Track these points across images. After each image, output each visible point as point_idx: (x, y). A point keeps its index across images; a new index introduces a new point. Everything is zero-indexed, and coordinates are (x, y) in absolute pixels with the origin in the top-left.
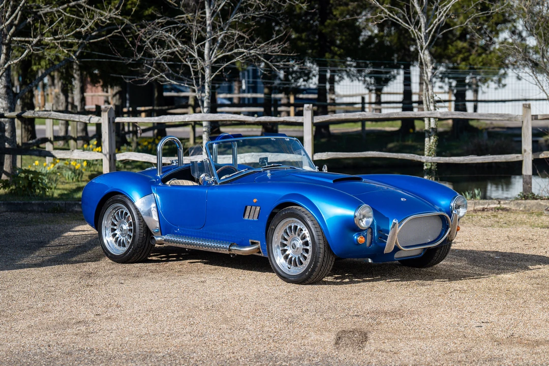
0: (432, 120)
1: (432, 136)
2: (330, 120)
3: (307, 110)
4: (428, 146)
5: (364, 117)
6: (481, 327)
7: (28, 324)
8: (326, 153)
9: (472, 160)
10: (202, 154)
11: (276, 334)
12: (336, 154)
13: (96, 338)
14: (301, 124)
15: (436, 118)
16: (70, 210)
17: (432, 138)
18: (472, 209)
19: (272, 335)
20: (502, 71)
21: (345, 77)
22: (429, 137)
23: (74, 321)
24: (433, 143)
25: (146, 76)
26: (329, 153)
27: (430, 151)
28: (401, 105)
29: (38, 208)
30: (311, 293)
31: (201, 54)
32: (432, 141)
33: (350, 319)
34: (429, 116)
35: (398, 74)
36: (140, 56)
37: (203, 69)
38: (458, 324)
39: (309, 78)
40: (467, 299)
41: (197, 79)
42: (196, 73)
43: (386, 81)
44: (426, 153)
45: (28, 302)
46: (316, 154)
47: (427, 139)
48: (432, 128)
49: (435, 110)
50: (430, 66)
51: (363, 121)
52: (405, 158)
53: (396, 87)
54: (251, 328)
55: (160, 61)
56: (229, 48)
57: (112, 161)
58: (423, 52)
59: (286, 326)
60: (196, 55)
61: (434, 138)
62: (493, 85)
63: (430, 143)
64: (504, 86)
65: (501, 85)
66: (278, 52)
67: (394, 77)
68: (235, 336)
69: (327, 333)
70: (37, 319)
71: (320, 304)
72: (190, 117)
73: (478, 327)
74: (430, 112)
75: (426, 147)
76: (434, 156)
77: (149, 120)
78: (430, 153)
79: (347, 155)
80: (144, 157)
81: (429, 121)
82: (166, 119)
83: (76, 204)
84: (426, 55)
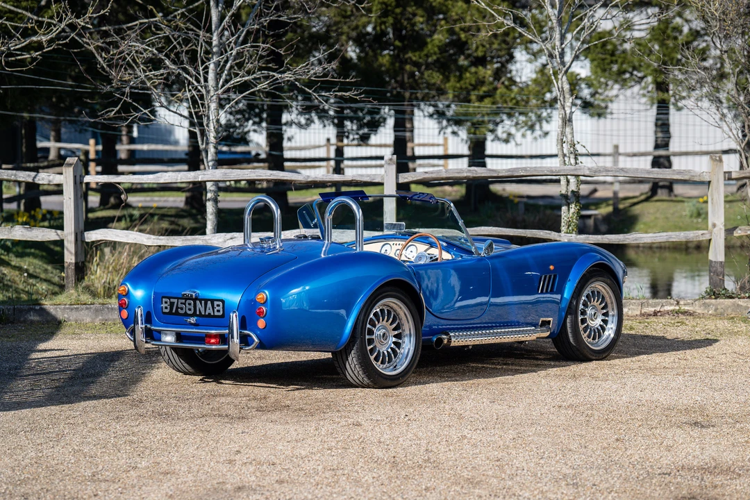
0: (572, 179)
1: (572, 203)
2: (424, 178)
4: (566, 219)
9: (636, 240)
16: (22, 319)
17: (573, 206)
18: (638, 313)
22: (568, 205)
24: (573, 213)
27: (569, 226)
32: (572, 210)
35: (389, 115)
43: (375, 126)
44: (564, 229)
47: (564, 208)
48: (572, 191)
49: (576, 163)
50: (569, 99)
52: (537, 236)
57: (79, 242)
61: (576, 206)
63: (569, 213)
67: (385, 120)
72: (205, 175)
75: (563, 221)
76: (575, 234)
78: (570, 228)
80: (131, 236)
81: (568, 180)
82: (166, 178)
83: (32, 309)
84: (563, 82)
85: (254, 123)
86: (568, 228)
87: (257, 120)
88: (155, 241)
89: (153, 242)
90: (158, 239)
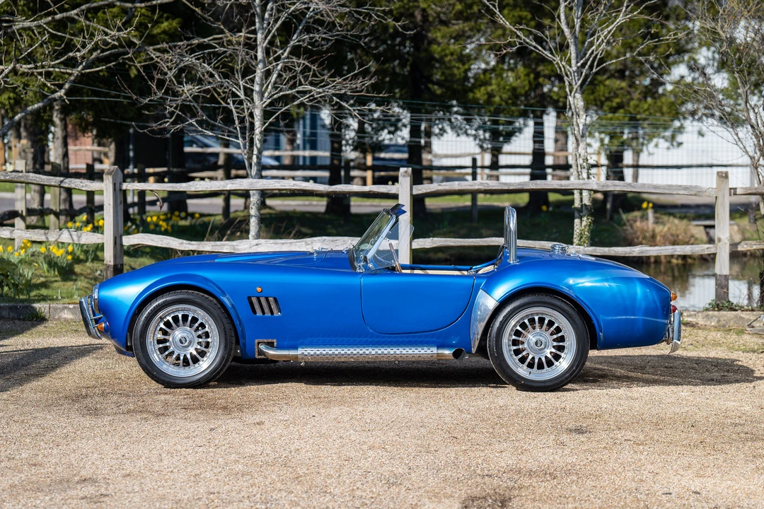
0: (585, 193)
1: (585, 216)
2: (438, 190)
3: (404, 176)
4: (578, 231)
5: (486, 188)
6: (670, 494)
7: (10, 482)
8: (431, 238)
9: (642, 252)
10: (248, 239)
11: (373, 500)
12: (445, 241)
13: (112, 503)
14: (395, 197)
15: (591, 190)
16: (57, 317)
17: (585, 219)
19: (368, 502)
20: (677, 124)
21: (448, 129)
22: (581, 218)
23: (77, 478)
24: (585, 226)
25: (168, 124)
26: (435, 239)
27: (581, 238)
28: (528, 171)
29: (9, 314)
30: (419, 442)
31: (249, 92)
32: (584, 223)
33: (479, 480)
34: (580, 187)
35: (526, 125)
36: (160, 94)
37: (251, 115)
38: (636, 489)
39: (397, 129)
40: (646, 453)
41: (243, 129)
42: (242, 120)
43: (509, 136)
44: (576, 241)
45: (6, 451)
46: (415, 240)
47: (577, 221)
48: (585, 205)
49: (588, 178)
50: (582, 115)
51: (474, 194)
53: (522, 143)
54: (337, 491)
55: (190, 101)
56: (291, 83)
57: (118, 246)
58: (572, 94)
59: (387, 489)
60: (242, 95)
61: (588, 219)
62: (663, 144)
63: (581, 225)
64: (680, 144)
65: (675, 144)
66: (361, 91)
67: (520, 130)
68: (315, 503)
69: (447, 501)
70: (23, 475)
71: (432, 458)
72: (233, 184)
73: (666, 494)
74: (581, 181)
75: (575, 233)
76: (587, 246)
77: (173, 187)
78: (582, 240)
79: (461, 242)
80: (165, 241)
81: (581, 194)
82: (198, 186)
83: (66, 308)
84: (577, 100)
85: (390, 133)
86: (580, 240)
87: (392, 129)
88: (187, 246)
89: (185, 247)
90: (190, 244)
